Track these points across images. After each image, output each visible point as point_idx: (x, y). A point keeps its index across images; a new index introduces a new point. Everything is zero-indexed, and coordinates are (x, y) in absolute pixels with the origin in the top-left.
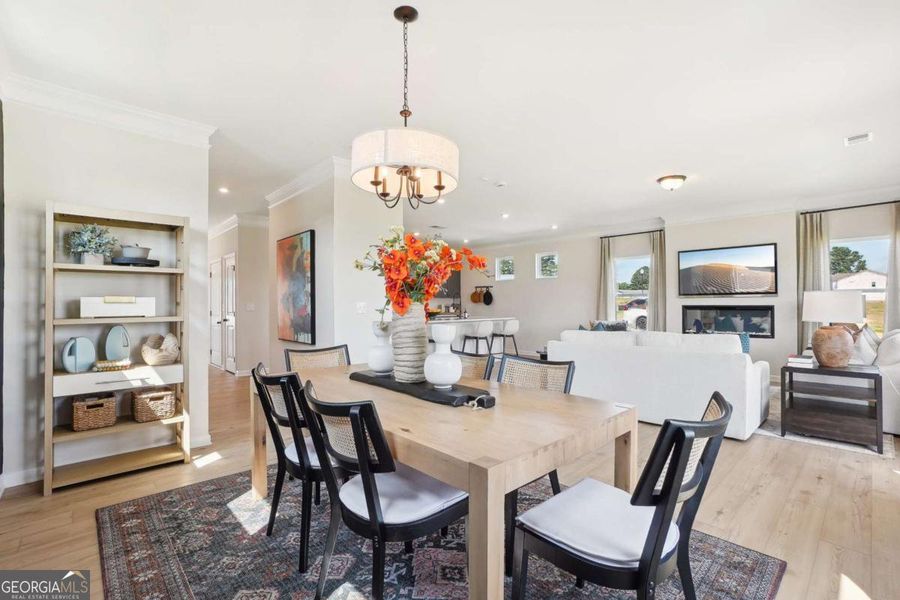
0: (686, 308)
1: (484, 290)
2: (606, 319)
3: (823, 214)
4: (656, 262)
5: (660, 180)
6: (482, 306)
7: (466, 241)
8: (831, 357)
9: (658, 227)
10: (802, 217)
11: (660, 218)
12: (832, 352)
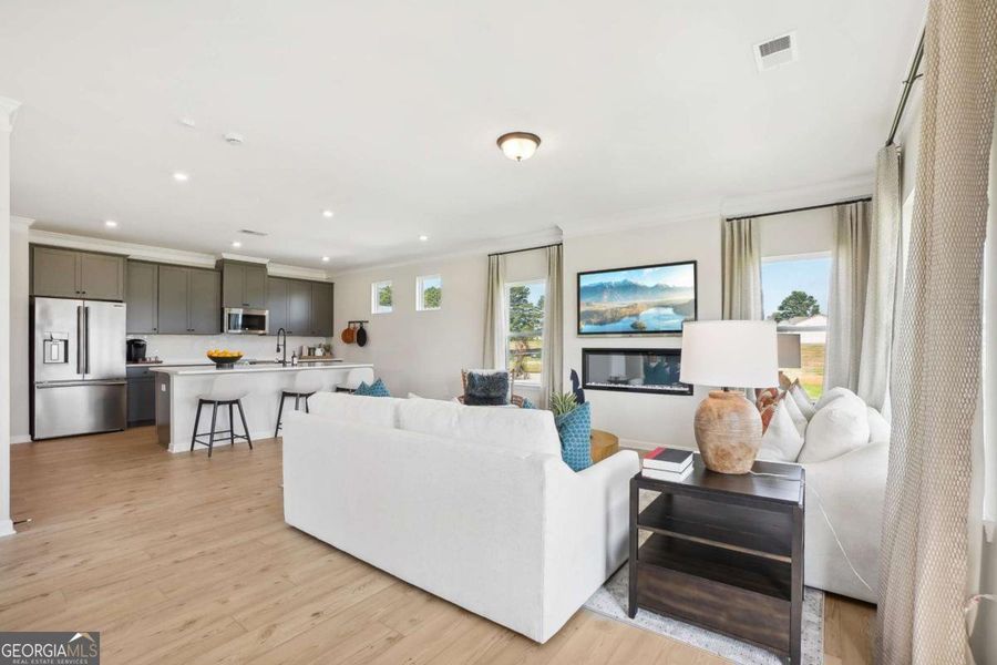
0: (586, 352)
1: (358, 325)
2: (493, 368)
3: (752, 219)
4: (552, 289)
5: (501, 140)
6: (355, 347)
7: (326, 259)
8: (724, 455)
9: (557, 241)
10: (727, 224)
11: (557, 227)
12: (725, 445)
